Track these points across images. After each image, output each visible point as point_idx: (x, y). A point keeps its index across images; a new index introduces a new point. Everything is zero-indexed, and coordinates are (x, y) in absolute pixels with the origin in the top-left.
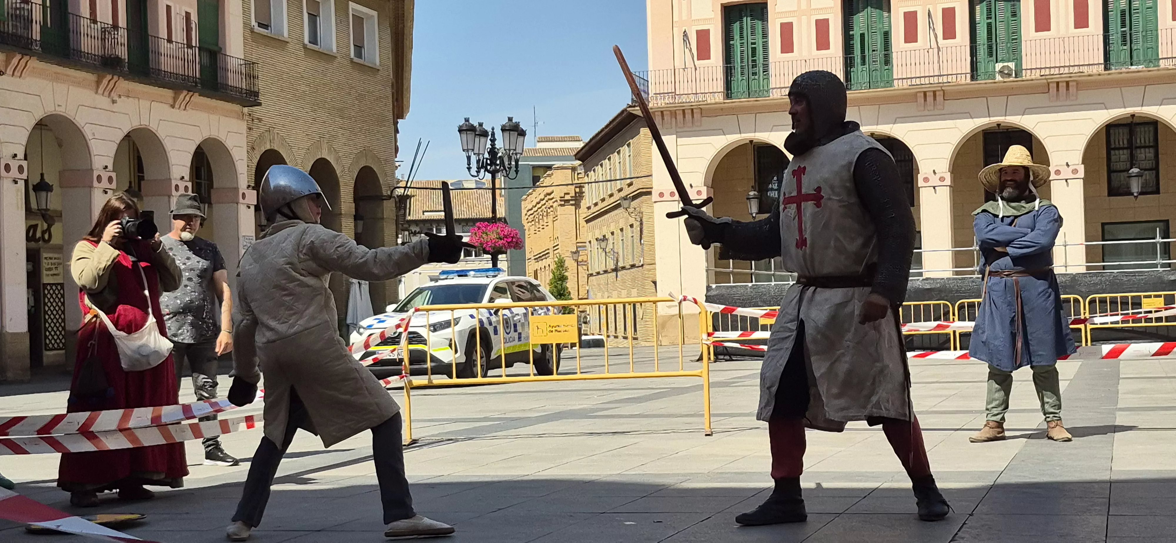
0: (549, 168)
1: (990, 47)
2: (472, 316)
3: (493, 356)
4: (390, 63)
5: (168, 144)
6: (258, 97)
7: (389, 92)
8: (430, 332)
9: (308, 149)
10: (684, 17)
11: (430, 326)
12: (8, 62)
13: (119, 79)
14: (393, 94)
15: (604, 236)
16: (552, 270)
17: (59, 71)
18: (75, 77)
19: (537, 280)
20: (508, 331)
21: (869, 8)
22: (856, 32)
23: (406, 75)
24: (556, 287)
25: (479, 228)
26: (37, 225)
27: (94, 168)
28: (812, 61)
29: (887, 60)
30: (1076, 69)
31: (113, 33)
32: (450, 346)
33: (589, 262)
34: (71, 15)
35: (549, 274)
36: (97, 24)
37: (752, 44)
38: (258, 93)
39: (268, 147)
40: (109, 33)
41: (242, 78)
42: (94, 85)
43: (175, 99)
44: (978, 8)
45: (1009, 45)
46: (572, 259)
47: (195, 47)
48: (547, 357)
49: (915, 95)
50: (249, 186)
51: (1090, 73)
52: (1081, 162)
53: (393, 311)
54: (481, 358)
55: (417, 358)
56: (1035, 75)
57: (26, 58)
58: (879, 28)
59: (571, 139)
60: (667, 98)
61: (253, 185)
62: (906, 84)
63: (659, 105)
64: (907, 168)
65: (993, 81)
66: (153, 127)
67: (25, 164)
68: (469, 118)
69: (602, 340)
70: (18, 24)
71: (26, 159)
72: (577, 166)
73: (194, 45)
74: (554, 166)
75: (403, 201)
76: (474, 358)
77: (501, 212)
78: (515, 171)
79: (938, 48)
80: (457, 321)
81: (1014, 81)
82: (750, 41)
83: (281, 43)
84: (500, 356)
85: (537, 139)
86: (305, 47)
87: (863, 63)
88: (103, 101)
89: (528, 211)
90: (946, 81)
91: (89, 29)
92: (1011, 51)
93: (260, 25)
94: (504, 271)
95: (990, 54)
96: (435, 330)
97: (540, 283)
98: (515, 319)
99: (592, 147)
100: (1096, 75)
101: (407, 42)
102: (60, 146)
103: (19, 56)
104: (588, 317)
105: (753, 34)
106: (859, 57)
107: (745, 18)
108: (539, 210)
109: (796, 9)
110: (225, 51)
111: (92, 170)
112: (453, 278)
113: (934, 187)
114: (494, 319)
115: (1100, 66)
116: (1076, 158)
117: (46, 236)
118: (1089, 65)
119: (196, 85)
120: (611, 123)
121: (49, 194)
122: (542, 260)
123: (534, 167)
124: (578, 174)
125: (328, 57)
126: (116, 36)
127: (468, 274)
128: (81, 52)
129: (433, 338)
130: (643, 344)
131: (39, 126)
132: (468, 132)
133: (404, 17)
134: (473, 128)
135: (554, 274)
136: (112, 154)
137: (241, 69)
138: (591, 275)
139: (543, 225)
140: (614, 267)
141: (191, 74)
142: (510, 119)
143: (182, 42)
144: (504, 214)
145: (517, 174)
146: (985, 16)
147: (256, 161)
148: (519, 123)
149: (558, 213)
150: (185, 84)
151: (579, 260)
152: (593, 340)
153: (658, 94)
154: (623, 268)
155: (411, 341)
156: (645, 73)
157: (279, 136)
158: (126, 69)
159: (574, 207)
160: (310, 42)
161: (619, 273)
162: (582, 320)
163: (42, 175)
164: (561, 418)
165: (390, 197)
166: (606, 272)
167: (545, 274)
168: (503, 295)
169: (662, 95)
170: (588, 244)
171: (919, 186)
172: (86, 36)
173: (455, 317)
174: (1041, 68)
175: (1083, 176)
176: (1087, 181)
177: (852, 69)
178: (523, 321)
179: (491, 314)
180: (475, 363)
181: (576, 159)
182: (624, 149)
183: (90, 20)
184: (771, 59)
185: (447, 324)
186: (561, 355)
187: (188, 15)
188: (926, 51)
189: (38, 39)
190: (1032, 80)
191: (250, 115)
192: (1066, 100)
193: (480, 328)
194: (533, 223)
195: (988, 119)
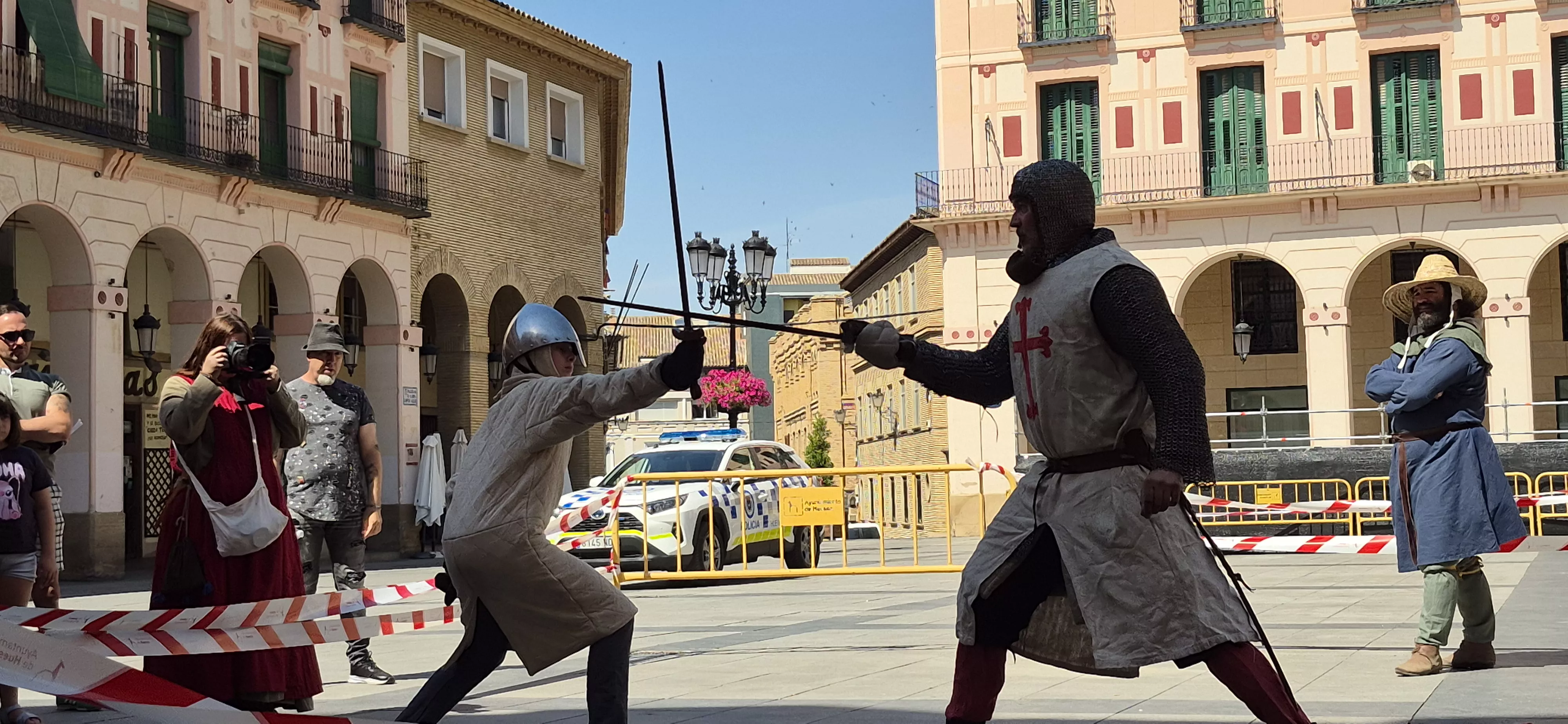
0: (806, 300)
1: (1400, 140)
2: (703, 493)
3: (730, 547)
4: (598, 162)
5: (309, 267)
6: (427, 206)
7: (596, 199)
8: (648, 514)
9: (490, 274)
10: (987, 101)
11: (648, 505)
12: (105, 161)
13: (247, 183)
14: (602, 201)
15: (879, 391)
16: (809, 434)
17: (171, 172)
18: (191, 180)
19: (789, 445)
20: (750, 513)
21: (1235, 87)
22: (1218, 120)
23: (619, 177)
24: (814, 457)
25: (713, 378)
26: (138, 372)
27: (213, 298)
28: (1158, 157)
29: (1260, 157)
30: (1518, 169)
31: (241, 122)
32: (674, 532)
33: (858, 424)
34: (188, 99)
35: (805, 440)
36: (221, 111)
37: (1078, 135)
38: (427, 200)
39: (439, 272)
40: (236, 122)
41: (406, 182)
42: (216, 190)
43: (319, 209)
44: (1383, 88)
45: (1425, 137)
46: (835, 420)
47: (346, 141)
48: (802, 550)
49: (1299, 203)
50: (413, 322)
51: (1537, 173)
52: (1525, 295)
53: (598, 486)
54: (715, 548)
55: (631, 548)
56: (1462, 177)
57: (129, 155)
58: (1250, 114)
59: (835, 262)
60: (963, 206)
61: (418, 321)
62: (1286, 188)
63: (953, 215)
64: (1288, 301)
65: (1404, 184)
66: (290, 244)
67: (124, 292)
68: (700, 233)
69: (876, 528)
70: (120, 112)
71: (125, 285)
72: (843, 297)
73: (345, 137)
74: (812, 298)
75: (613, 342)
76: (705, 548)
77: (742, 358)
78: (761, 302)
79: (1329, 140)
80: (683, 499)
81: (1432, 185)
82: (1075, 132)
83: (457, 136)
84: (740, 546)
85: (790, 262)
86: (488, 141)
87: (1228, 161)
88: (227, 211)
89: (777, 357)
90: (1340, 185)
91: (211, 117)
92: (1428, 145)
93: (432, 112)
94: (744, 433)
95: (1400, 149)
96: (653, 511)
97: (793, 450)
98: (760, 497)
99: (865, 271)
100: (1545, 177)
101: (620, 136)
102: (170, 269)
103: (120, 153)
104: (857, 498)
105: (1079, 122)
106: (1222, 152)
107: (1069, 101)
108: (793, 356)
109: (1136, 89)
110: (385, 145)
111: (210, 300)
112: (677, 443)
113: (1325, 327)
114: (731, 496)
115: (1551, 164)
116: (1519, 289)
117: (150, 387)
118: (1535, 163)
119: (347, 190)
120: (888, 240)
121: (155, 331)
122: (795, 422)
123: (786, 300)
124: (845, 308)
125: (519, 154)
126: (245, 127)
127: (698, 437)
128: (199, 147)
129: (651, 521)
130: (931, 534)
131: (144, 244)
132: (700, 251)
133: (617, 102)
134: (707, 246)
135: (811, 441)
136: (238, 280)
137: (405, 169)
138: (862, 442)
139: (797, 376)
140: (891, 432)
141: (340, 176)
142: (755, 234)
143: (330, 134)
144: (745, 361)
145: (763, 306)
146: (1393, 99)
147: (422, 289)
148: (766, 238)
149: (818, 359)
150: (332, 190)
151: (845, 423)
152: (863, 529)
153: (952, 201)
154: (904, 433)
155: (622, 526)
156: (935, 174)
157: (453, 257)
158: (257, 169)
159: (839, 352)
160: (495, 135)
161: (898, 440)
162: (849, 503)
163: (146, 307)
164: (820, 628)
165: (596, 337)
166: (880, 438)
167: (800, 441)
168: (744, 466)
169: (957, 203)
170: (857, 401)
171: (1305, 325)
172: (206, 126)
173: (680, 494)
174: (1470, 168)
175: (1528, 313)
176: (1535, 320)
177: (1212, 169)
178: (770, 500)
179: (728, 491)
180: (706, 555)
181: (841, 288)
182: (906, 275)
183: (212, 105)
184: (1103, 155)
185: (670, 503)
186: (821, 547)
187: (338, 99)
188: (1312, 145)
189: (146, 130)
190: (1457, 183)
191: (416, 228)
192: (1505, 211)
193: (713, 509)
194: (784, 373)
195: (1398, 235)
